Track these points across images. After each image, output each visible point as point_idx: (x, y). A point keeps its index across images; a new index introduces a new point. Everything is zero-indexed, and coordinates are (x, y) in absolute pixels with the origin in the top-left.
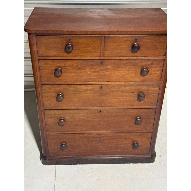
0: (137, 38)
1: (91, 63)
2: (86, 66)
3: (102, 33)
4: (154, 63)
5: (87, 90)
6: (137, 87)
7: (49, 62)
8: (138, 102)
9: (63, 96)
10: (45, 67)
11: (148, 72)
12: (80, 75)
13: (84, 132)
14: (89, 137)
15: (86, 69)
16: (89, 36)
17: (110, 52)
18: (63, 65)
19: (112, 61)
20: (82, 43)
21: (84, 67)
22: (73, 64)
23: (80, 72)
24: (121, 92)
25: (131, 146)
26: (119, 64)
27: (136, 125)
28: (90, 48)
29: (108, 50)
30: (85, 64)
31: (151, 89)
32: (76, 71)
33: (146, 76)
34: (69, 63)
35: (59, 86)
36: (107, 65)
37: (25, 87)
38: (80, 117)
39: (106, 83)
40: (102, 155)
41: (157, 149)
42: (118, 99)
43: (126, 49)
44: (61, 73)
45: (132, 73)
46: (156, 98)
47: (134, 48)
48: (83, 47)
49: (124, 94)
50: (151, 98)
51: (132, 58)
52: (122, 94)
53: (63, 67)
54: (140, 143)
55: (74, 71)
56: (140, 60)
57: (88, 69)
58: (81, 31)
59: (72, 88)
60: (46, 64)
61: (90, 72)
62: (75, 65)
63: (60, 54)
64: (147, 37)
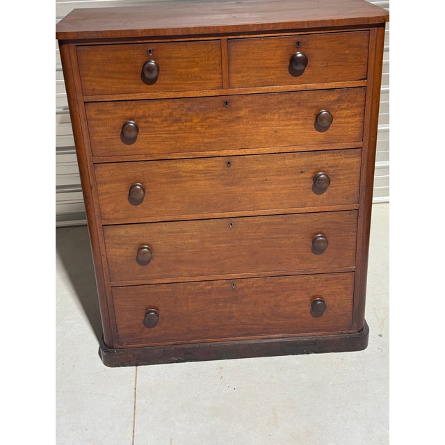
0: (299, 39)
1: (202, 107)
2: (190, 113)
3: (222, 31)
4: (343, 98)
5: (198, 172)
6: (310, 158)
7: (108, 108)
8: (315, 195)
9: (143, 189)
10: (100, 119)
11: (331, 119)
12: (179, 137)
13: (197, 278)
14: (210, 292)
16: (193, 39)
17: (242, 77)
18: (140, 113)
19: (249, 98)
20: (179, 58)
21: (186, 115)
22: (162, 110)
23: (179, 129)
24: (274, 174)
25: (308, 308)
26: (265, 105)
27: (316, 254)
28: (197, 69)
29: (238, 72)
30: (189, 109)
31: (342, 162)
32: (170, 126)
33: (329, 131)
34: (154, 107)
35: (134, 164)
36: (240, 109)
38: (186, 241)
39: (238, 152)
40: (243, 335)
42: (268, 190)
43: (277, 67)
44: (136, 132)
45: (297, 125)
46: (356, 184)
47: (296, 67)
48: (181, 68)
49: (282, 178)
50: (344, 186)
51: (292, 87)
52: (278, 178)
53: (140, 118)
54: (330, 301)
55: (165, 127)
56: (311, 93)
57: (195, 120)
58: (174, 30)
59: (162, 168)
60: (101, 112)
61: (202, 126)
62: (166, 112)
63: (132, 86)
64: (323, 36)
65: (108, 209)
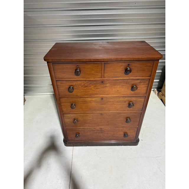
0: (129, 63)
1: (94, 83)
2: (90, 84)
3: (102, 60)
4: (142, 82)
5: (92, 101)
6: (128, 98)
7: (64, 83)
8: (128, 108)
9: (75, 105)
10: (61, 85)
11: (137, 88)
12: (87, 91)
14: (94, 130)
15: (91, 87)
16: (92, 63)
17: (108, 75)
18: (74, 84)
19: (110, 81)
20: (87, 68)
21: (89, 85)
23: (87, 89)
24: (116, 102)
25: (123, 135)
26: (115, 83)
27: (127, 123)
28: (93, 72)
29: (107, 73)
30: (90, 83)
31: (138, 100)
32: (84, 88)
33: (136, 91)
34: (79, 82)
35: (72, 98)
36: (106, 84)
38: (88, 118)
39: (105, 96)
40: (103, 141)
41: (140, 137)
42: (114, 106)
43: (120, 72)
44: (73, 90)
45: (125, 89)
46: (142, 106)
47: (127, 71)
48: (88, 71)
49: (119, 103)
50: (138, 106)
51: (125, 78)
53: (74, 85)
55: (82, 88)
56: (131, 80)
57: (92, 87)
58: (86, 60)
59: (81, 99)
60: (62, 83)
61: (94, 88)
62: (83, 84)
63: (71, 76)
64: (138, 63)
65: (65, 110)
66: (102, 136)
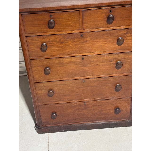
0: (111, 9)
1: (72, 37)
2: (68, 39)
3: (80, 7)
4: (128, 32)
5: (71, 62)
6: (115, 56)
7: (35, 39)
8: (116, 70)
9: (50, 69)
10: (32, 43)
11: (123, 41)
12: (63, 49)
13: (71, 101)
14: (76, 106)
15: (68, 43)
16: (68, 11)
17: (88, 25)
18: (48, 40)
19: (91, 33)
20: (63, 18)
21: (66, 40)
22: (57, 39)
23: (63, 46)
24: (100, 62)
25: (114, 111)
26: (97, 36)
27: (117, 91)
28: (70, 23)
29: (86, 23)
30: (67, 38)
31: (127, 57)
32: (60, 45)
33: (122, 45)
34: (53, 37)
35: (46, 60)
36: (87, 37)
37: (20, 72)
38: (67, 88)
39: (87, 54)
40: (89, 121)
42: (98, 68)
43: (102, 21)
44: (46, 48)
45: (109, 43)
47: (109, 20)
48: (64, 22)
49: (104, 64)
50: (128, 66)
51: (108, 29)
52: (102, 63)
53: (48, 42)
54: (122, 108)
55: (57, 45)
56: (115, 31)
57: (70, 42)
58: (61, 7)
59: (57, 61)
60: (32, 40)
61: (72, 45)
62: (58, 40)
63: (44, 30)
64: (121, 8)
65: (36, 77)
66: (86, 114)
